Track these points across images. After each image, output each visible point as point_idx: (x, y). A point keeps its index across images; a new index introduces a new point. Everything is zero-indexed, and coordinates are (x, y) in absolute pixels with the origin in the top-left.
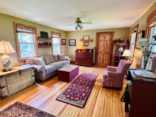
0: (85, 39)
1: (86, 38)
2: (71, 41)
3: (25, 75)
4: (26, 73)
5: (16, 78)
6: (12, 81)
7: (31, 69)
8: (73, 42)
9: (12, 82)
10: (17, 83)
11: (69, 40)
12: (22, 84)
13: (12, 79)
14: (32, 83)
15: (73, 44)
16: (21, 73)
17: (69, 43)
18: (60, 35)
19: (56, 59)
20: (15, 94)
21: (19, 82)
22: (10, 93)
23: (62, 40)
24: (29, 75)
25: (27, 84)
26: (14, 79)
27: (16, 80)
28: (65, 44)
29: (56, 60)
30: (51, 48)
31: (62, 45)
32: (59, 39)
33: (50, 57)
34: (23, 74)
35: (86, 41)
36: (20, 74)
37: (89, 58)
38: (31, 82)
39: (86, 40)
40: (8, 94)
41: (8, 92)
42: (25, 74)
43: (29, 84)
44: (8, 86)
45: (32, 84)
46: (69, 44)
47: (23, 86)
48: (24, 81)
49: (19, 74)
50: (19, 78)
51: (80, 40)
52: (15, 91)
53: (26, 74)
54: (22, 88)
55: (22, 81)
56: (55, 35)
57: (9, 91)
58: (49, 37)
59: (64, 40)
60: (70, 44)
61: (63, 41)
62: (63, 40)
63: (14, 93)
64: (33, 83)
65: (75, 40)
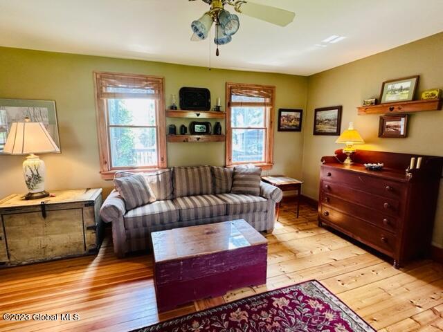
0: (389, 98)
1: (394, 91)
2: (321, 115)
3: (61, 220)
4: (65, 214)
5: (31, 223)
6: (20, 229)
7: (83, 206)
8: (329, 120)
9: (20, 233)
10: (34, 238)
11: (317, 110)
12: (50, 245)
13: (21, 223)
14: (83, 250)
15: (326, 128)
16: (47, 213)
17: (315, 124)
18: (272, 92)
19: (221, 184)
20: (27, 267)
21: (40, 238)
22: (12, 259)
23: (281, 110)
24: (75, 223)
25: (66, 247)
26: (26, 224)
27: (32, 228)
28: (298, 129)
29: (221, 189)
30: (223, 143)
31: (280, 130)
32: (268, 108)
33: (193, 174)
34: (54, 217)
35: (396, 110)
36: (44, 216)
37: (390, 207)
38: (80, 244)
39: (391, 106)
40: (8, 261)
41: (8, 254)
42: (60, 217)
43: (73, 249)
44: (8, 241)
45: (83, 252)
46: (315, 128)
47: (52, 250)
48: (56, 236)
49: (41, 213)
50: (41, 226)
51: (360, 105)
52: (29, 258)
53: (65, 219)
54: (50, 255)
55: (52, 236)
56: (241, 94)
57: (11, 252)
58: (213, 105)
59: (293, 114)
60: (317, 126)
61: (287, 117)
62: (283, 114)
63: (24, 263)
64: (90, 251)
65: (340, 109)
